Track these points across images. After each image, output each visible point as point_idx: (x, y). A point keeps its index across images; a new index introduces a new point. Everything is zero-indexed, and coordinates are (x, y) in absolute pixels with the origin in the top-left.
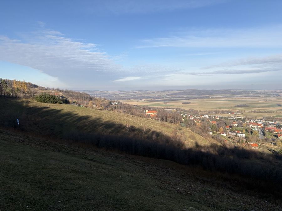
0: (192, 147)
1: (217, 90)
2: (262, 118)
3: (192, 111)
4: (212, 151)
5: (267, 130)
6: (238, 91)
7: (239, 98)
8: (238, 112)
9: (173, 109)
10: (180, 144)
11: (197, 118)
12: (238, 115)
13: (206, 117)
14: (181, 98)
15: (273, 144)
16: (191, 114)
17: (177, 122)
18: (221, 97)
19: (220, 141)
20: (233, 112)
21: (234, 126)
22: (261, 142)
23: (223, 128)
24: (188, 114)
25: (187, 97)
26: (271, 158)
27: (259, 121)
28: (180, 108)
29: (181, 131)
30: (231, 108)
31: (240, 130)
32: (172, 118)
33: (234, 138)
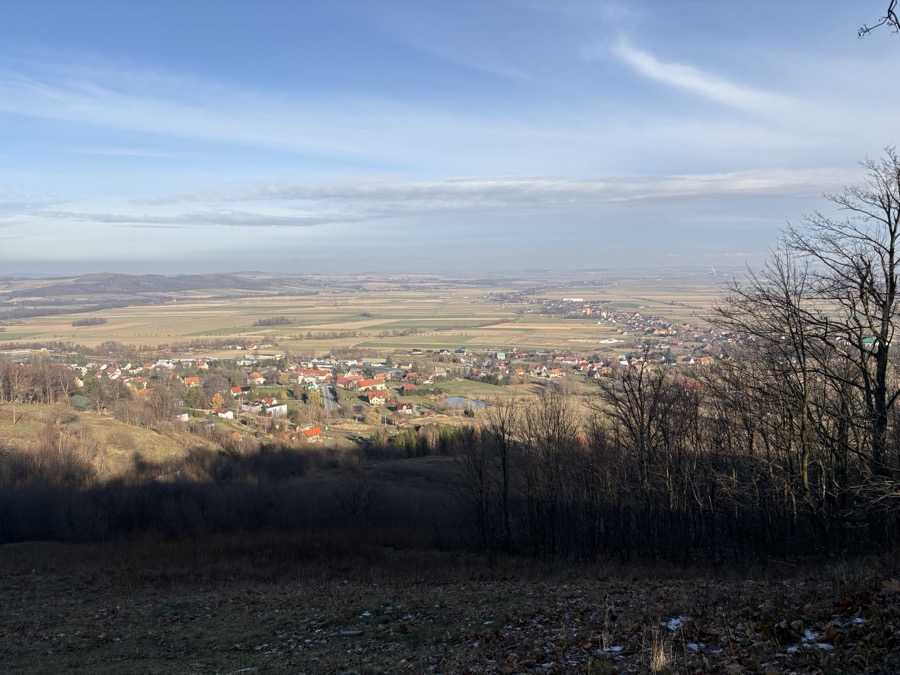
0: (123, 473)
1: (195, 276)
2: (327, 353)
3: (114, 351)
4: (191, 474)
5: (342, 386)
6: (259, 277)
7: (265, 298)
8: (265, 341)
9: (36, 346)
10: (73, 474)
11: (135, 372)
12: (265, 349)
13: (165, 364)
14: (65, 307)
15: (359, 419)
16: (112, 361)
17: (56, 396)
18: (210, 298)
19: (216, 436)
20: (250, 343)
21: (254, 386)
22: (330, 421)
23: (224, 396)
24: (99, 362)
25: (89, 302)
26: (356, 459)
27: (320, 364)
28: (64, 342)
29: (75, 426)
30: (244, 331)
31: (273, 396)
32: (34, 382)
33: (258, 420)
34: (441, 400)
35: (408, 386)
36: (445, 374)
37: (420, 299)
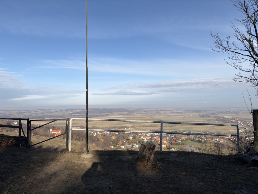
3: (95, 128)
5: (154, 141)
7: (132, 115)
9: (77, 126)
12: (132, 129)
18: (118, 115)
20: (128, 127)
21: (130, 139)
31: (135, 142)
32: (78, 136)
34: (184, 147)
35: (173, 142)
36: (185, 139)
37: (177, 116)
